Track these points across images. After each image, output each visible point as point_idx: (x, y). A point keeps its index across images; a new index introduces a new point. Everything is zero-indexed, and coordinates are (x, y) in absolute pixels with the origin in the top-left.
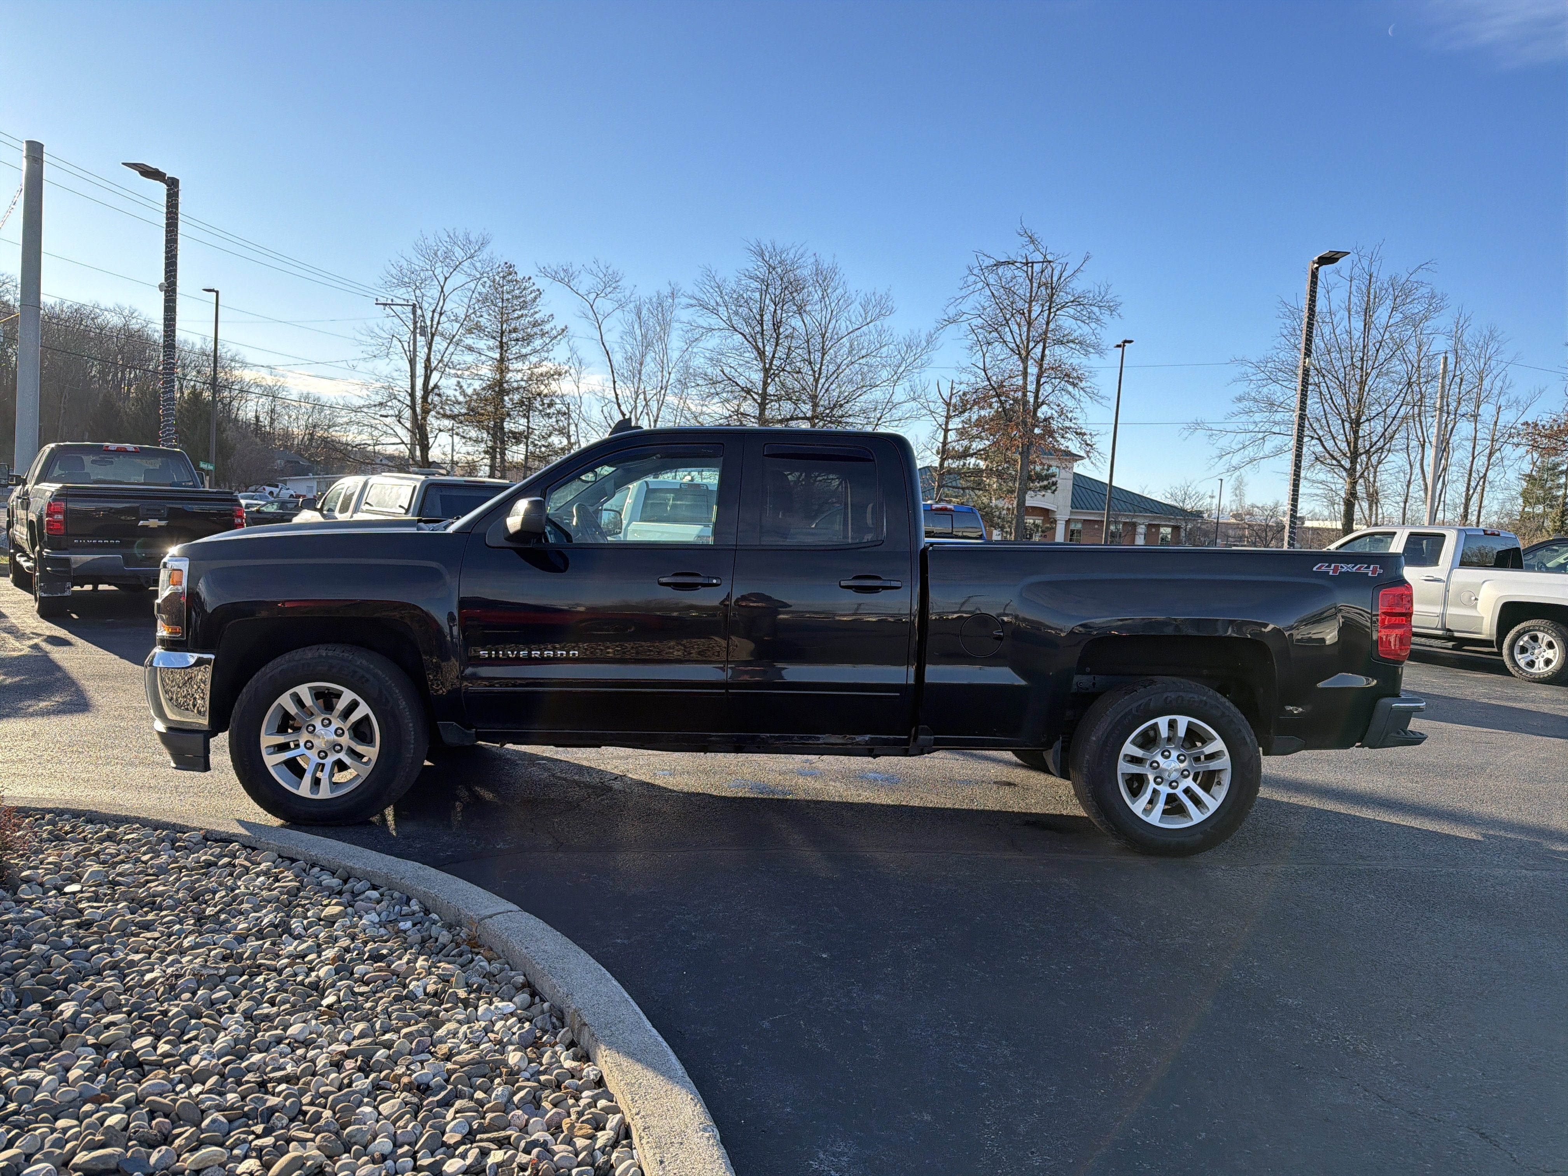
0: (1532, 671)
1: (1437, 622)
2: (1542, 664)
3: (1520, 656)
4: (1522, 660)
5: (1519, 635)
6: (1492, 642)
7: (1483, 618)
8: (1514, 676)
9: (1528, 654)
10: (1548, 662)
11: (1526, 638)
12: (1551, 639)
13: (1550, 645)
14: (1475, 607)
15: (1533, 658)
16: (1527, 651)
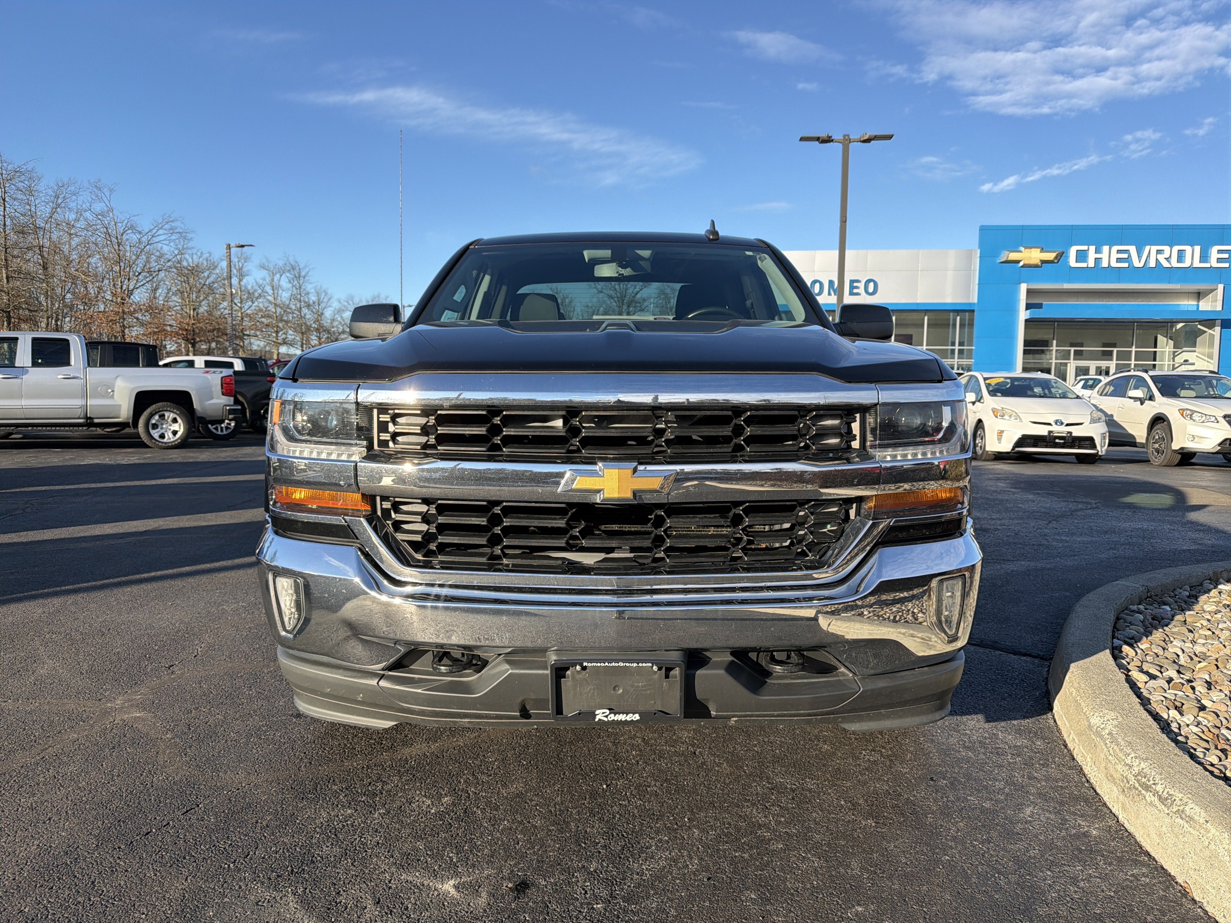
0: (165, 440)
1: (79, 412)
2: (171, 435)
3: (154, 431)
4: (155, 434)
5: (151, 416)
6: (129, 423)
7: (120, 406)
8: (150, 447)
9: (159, 429)
10: (175, 433)
11: (157, 417)
12: (175, 416)
13: (175, 421)
14: (112, 397)
15: (163, 431)
16: (157, 428)
